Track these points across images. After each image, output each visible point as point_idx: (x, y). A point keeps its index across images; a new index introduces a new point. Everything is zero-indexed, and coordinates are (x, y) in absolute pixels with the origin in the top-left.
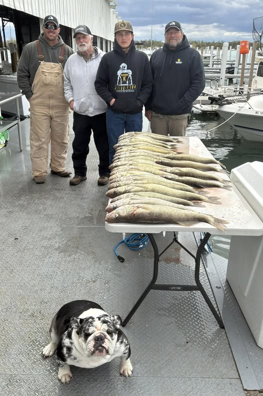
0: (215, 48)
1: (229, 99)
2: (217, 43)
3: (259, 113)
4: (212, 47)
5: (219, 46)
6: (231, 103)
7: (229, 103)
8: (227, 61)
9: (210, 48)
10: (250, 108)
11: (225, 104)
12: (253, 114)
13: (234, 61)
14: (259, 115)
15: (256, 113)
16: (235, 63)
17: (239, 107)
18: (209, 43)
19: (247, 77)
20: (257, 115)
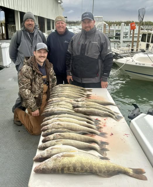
0: (117, 25)
1: (121, 55)
2: (117, 22)
3: (138, 64)
4: (115, 25)
5: (119, 24)
6: (123, 58)
7: (121, 57)
8: (124, 32)
9: (114, 26)
10: (132, 61)
11: (119, 58)
12: (134, 64)
13: (128, 32)
14: (138, 65)
15: (136, 64)
16: (128, 33)
17: (127, 60)
18: (113, 22)
19: (136, 42)
20: (136, 65)
